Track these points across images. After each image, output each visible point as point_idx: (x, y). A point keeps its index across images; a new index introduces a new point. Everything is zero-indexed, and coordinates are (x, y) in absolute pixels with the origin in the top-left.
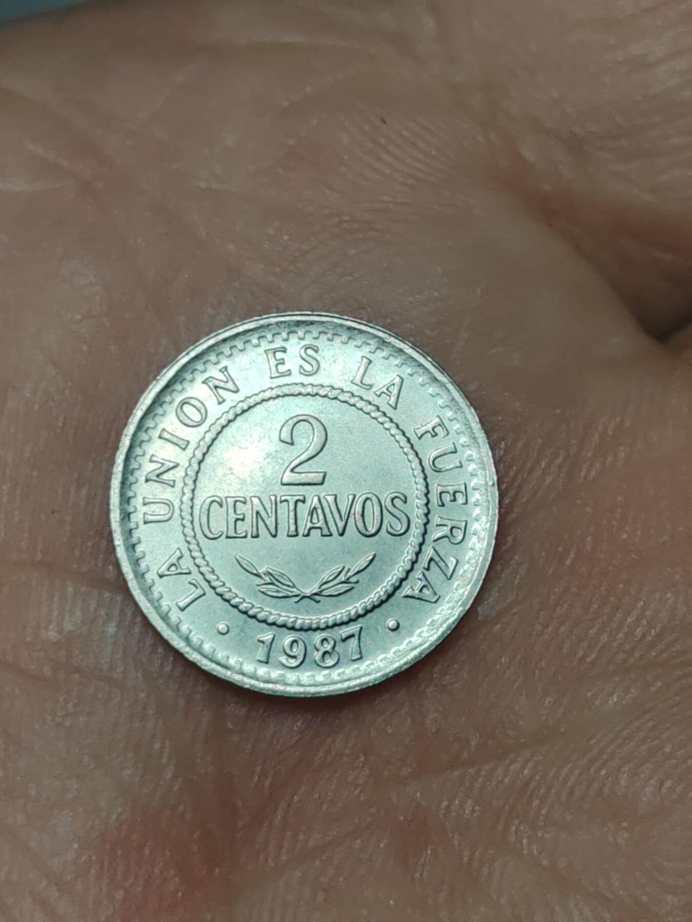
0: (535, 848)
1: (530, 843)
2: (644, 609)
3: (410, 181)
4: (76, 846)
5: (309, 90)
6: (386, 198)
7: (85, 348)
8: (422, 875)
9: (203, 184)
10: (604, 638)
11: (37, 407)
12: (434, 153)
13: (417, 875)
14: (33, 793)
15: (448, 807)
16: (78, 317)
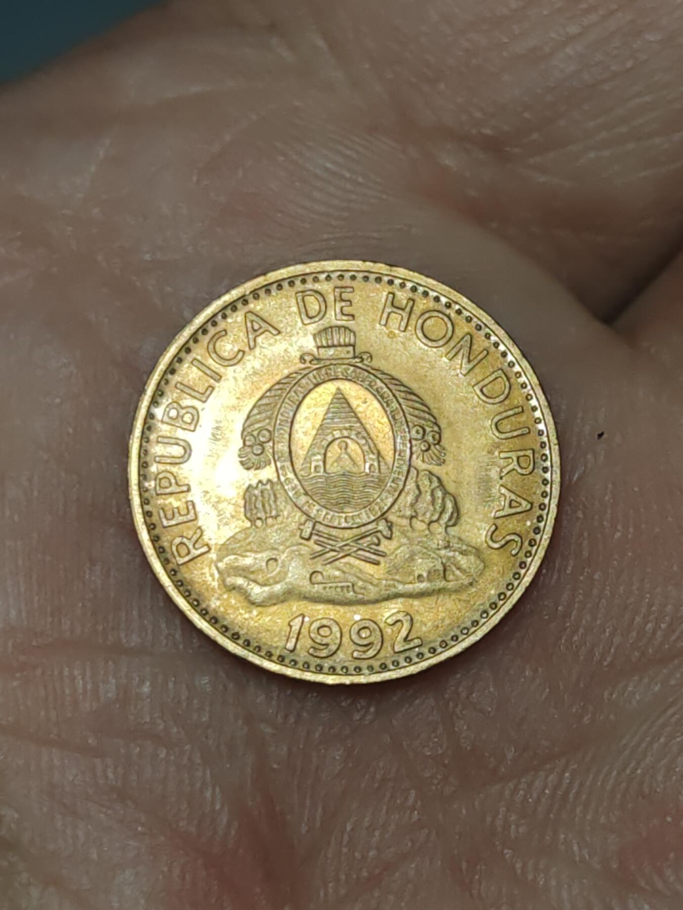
0: (585, 852)
1: (580, 848)
2: (650, 605)
3: (345, 214)
4: (142, 902)
5: (228, 138)
6: (326, 236)
7: (71, 431)
8: (479, 890)
9: (147, 257)
10: (617, 640)
11: (36, 494)
12: (360, 180)
13: (475, 892)
14: (95, 856)
15: (493, 822)
16: (58, 400)
